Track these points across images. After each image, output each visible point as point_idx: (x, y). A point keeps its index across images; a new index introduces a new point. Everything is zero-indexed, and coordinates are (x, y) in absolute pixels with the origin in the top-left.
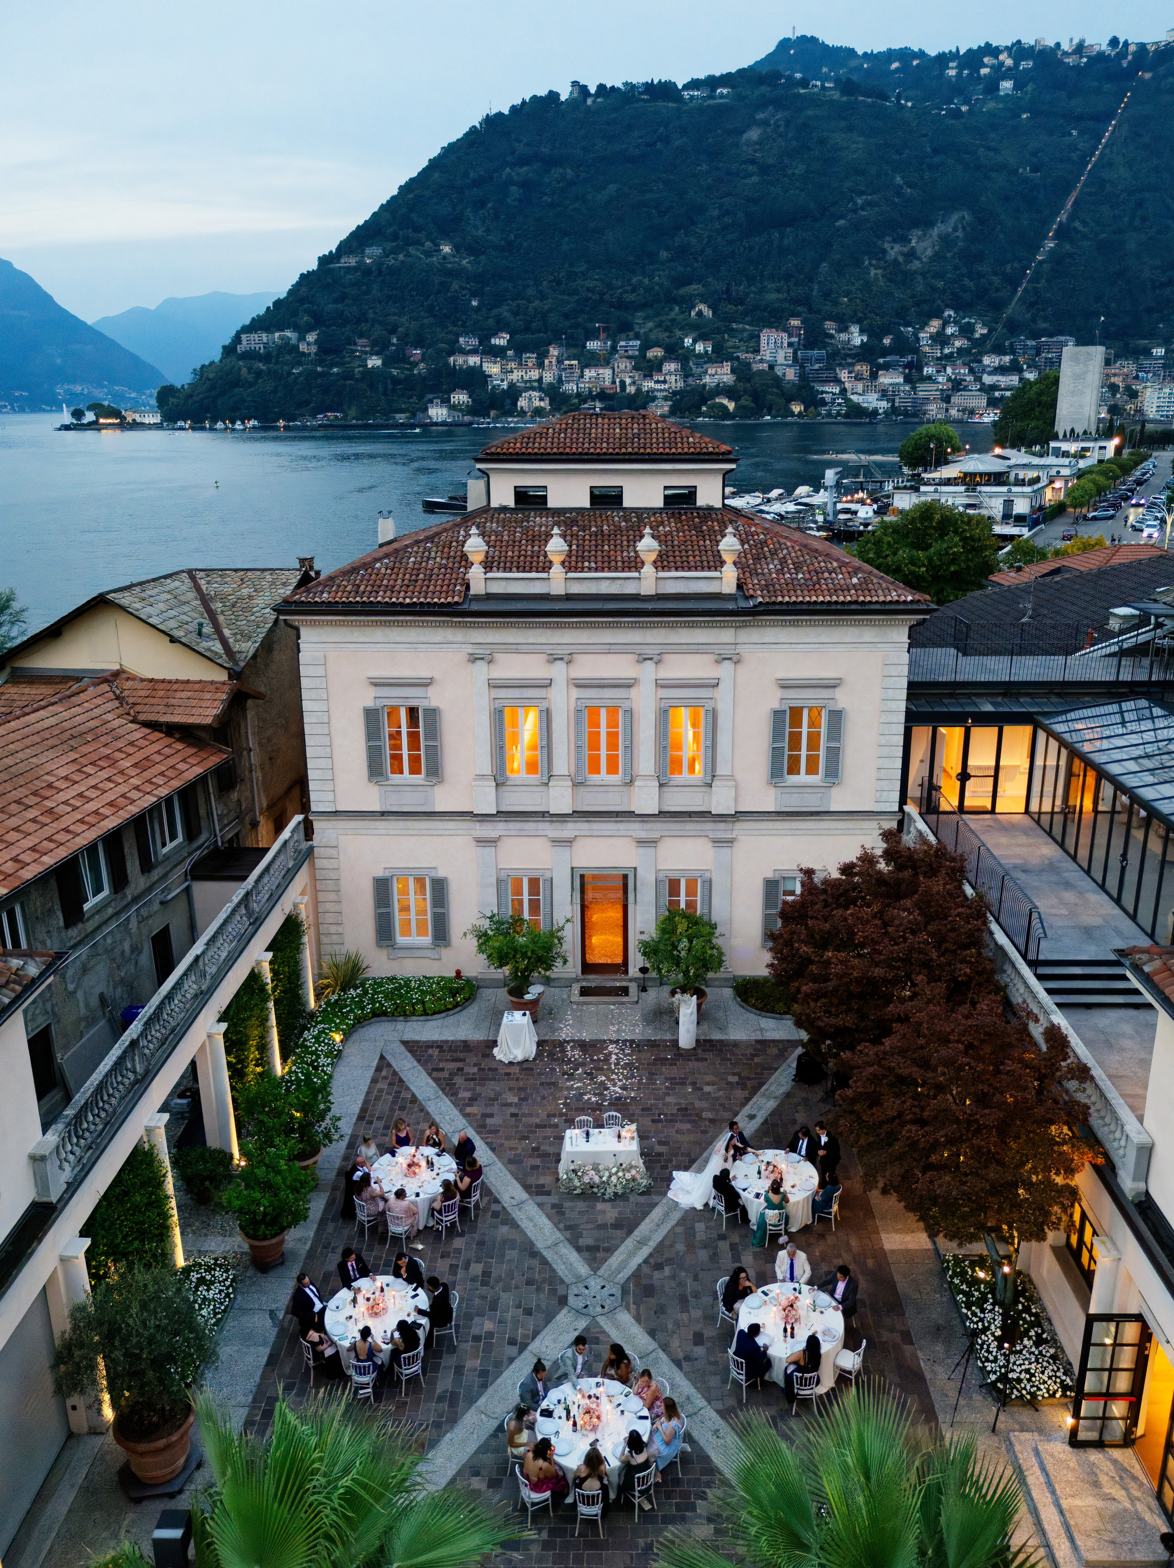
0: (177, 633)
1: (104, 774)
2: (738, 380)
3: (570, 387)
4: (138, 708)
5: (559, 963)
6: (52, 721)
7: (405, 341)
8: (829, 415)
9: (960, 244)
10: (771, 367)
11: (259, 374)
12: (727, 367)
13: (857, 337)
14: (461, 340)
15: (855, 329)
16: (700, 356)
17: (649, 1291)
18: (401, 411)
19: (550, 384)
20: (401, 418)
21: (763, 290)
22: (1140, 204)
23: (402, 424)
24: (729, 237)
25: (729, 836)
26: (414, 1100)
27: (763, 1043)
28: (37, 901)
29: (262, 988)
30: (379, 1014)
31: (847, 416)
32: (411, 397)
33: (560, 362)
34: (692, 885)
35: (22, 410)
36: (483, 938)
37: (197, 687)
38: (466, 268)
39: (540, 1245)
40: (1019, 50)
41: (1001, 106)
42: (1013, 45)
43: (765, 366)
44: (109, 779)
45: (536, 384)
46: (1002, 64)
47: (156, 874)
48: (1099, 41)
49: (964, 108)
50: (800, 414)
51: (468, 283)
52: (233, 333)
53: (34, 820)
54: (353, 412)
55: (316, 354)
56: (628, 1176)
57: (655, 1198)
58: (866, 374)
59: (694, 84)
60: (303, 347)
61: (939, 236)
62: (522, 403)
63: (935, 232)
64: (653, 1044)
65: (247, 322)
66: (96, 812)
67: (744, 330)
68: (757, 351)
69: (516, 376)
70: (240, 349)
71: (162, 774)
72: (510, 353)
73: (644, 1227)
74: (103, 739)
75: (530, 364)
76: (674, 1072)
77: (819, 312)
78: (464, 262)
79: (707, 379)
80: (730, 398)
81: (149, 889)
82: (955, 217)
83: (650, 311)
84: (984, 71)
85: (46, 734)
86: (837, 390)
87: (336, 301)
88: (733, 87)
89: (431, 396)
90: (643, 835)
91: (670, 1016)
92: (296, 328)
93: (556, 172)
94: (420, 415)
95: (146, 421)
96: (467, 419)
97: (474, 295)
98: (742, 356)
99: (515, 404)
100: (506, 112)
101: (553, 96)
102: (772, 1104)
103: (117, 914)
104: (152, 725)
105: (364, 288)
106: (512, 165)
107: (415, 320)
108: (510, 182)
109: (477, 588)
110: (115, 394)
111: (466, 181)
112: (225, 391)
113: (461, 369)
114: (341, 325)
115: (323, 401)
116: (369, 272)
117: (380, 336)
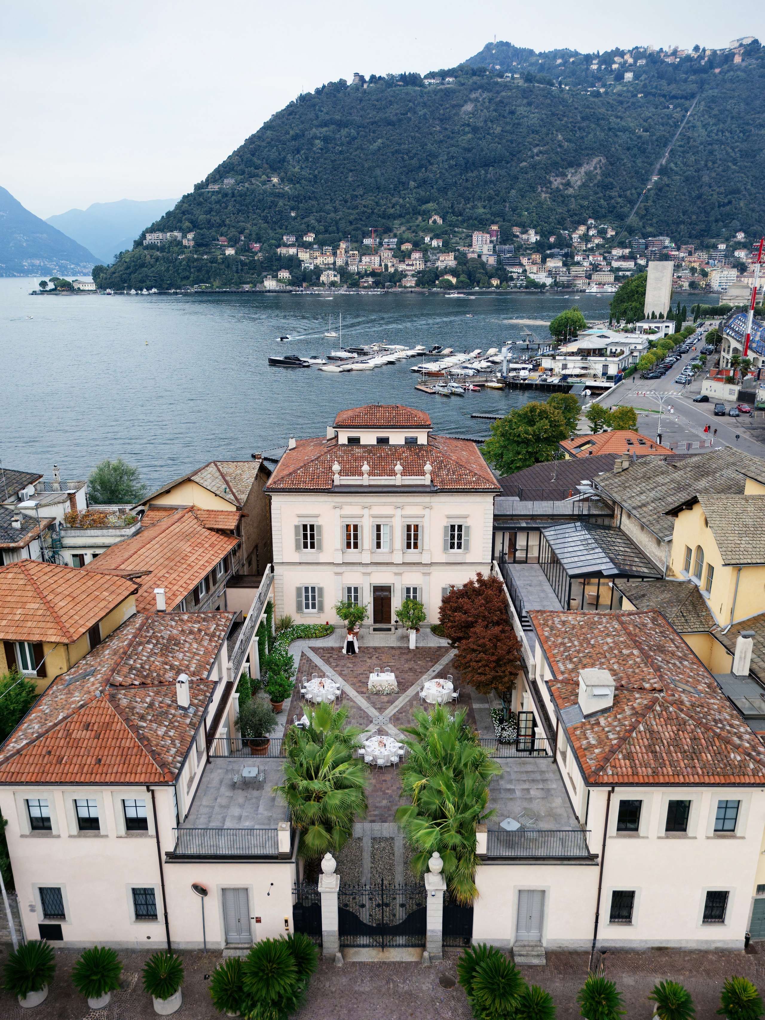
0: (218, 493)
2: (459, 264)
3: (353, 268)
4: (205, 522)
5: (366, 619)
7: (249, 238)
8: (515, 286)
9: (599, 177)
10: (479, 256)
11: (157, 259)
12: (451, 256)
13: (533, 237)
14: (285, 238)
15: (532, 232)
16: (434, 249)
17: (398, 719)
18: (247, 283)
19: (340, 266)
20: (247, 287)
21: (474, 207)
22: (711, 152)
23: (247, 291)
24: (453, 173)
25: (429, 572)
26: (316, 666)
27: (440, 648)
30: (300, 637)
31: (527, 287)
32: (253, 274)
33: (347, 252)
34: (415, 590)
36: (339, 610)
37: (226, 513)
38: (287, 192)
39: (363, 707)
40: (637, 53)
41: (625, 89)
42: (633, 49)
43: (475, 256)
44: (203, 552)
45: (332, 266)
46: (626, 62)
47: (217, 586)
48: (687, 48)
49: (602, 90)
50: (497, 287)
51: (289, 201)
52: (141, 233)
53: (186, 568)
54: (216, 283)
55: (194, 247)
56: (392, 688)
57: (401, 694)
58: (539, 261)
59: (432, 75)
60: (185, 242)
61: (585, 173)
62: (323, 278)
63: (583, 170)
64: (400, 648)
65: (150, 226)
66: (203, 565)
67: (463, 232)
68: (470, 245)
69: (319, 261)
70: (145, 242)
71: (219, 549)
72: (315, 246)
73: (397, 703)
74: (197, 536)
75: (328, 253)
76: (408, 657)
77: (509, 221)
78: (286, 188)
79: (439, 264)
80: (454, 276)
81: (215, 591)
82: (595, 160)
83: (403, 220)
84: (615, 66)
85: (178, 535)
86: (520, 270)
87: (206, 213)
88: (456, 77)
89: (265, 274)
90: (397, 571)
91: (406, 638)
92: (180, 229)
93: (344, 132)
94: (259, 285)
95: (86, 288)
96: (289, 288)
97: (293, 209)
98: (461, 249)
99: (318, 278)
100: (313, 93)
101: (342, 83)
102: (441, 667)
104: (211, 529)
105: (223, 205)
106: (317, 126)
107: (256, 225)
108: (315, 137)
109: (337, 483)
110: (60, 267)
111: (288, 136)
112: (136, 270)
113: (285, 257)
114: (209, 229)
115: (198, 276)
116: (226, 195)
117: (234, 236)
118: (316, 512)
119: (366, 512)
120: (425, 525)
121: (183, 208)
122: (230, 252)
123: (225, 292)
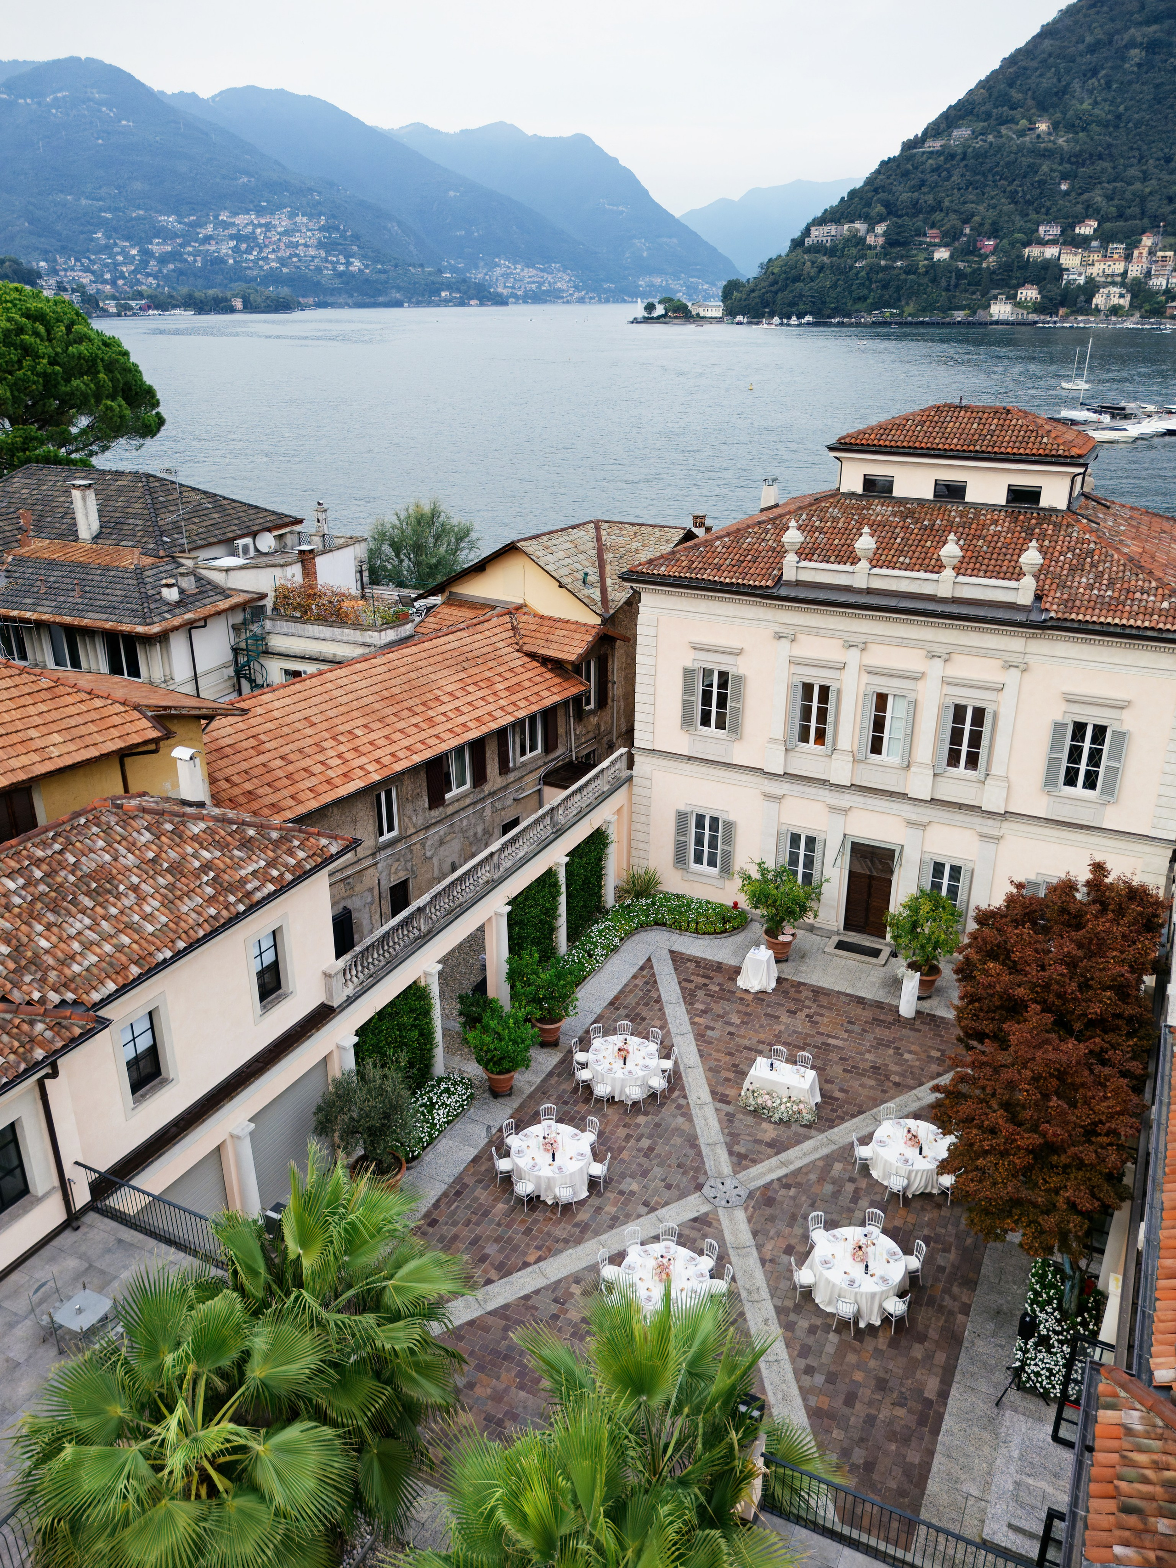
0: (564, 580)
1: (480, 694)
3: (1158, 283)
4: (526, 640)
5: (811, 914)
6: (456, 644)
7: (978, 231)
11: (821, 269)
14: (1042, 229)
17: (769, 1202)
18: (962, 308)
19: (1135, 279)
20: (959, 316)
23: (959, 322)
25: (995, 833)
26: (658, 1000)
28: (408, 785)
29: (556, 885)
30: (659, 924)
32: (974, 293)
33: (1151, 253)
34: (956, 871)
35: (607, 301)
37: (573, 627)
38: (1061, 147)
39: (702, 1141)
44: (482, 698)
45: (1118, 279)
47: (512, 777)
51: (1060, 164)
52: (804, 225)
53: (416, 725)
54: (909, 309)
55: (883, 247)
56: (795, 1108)
57: (813, 1132)
60: (870, 240)
62: (1098, 300)
64: (878, 1005)
65: (819, 214)
66: (464, 725)
69: (1096, 270)
70: (808, 242)
71: (526, 699)
72: (1095, 244)
73: (790, 1154)
74: (490, 664)
75: (1116, 256)
76: (886, 1034)
81: (506, 787)
85: (447, 656)
87: (913, 189)
89: (995, 292)
90: (914, 817)
91: (897, 986)
92: (867, 219)
94: (980, 312)
95: (709, 314)
96: (1033, 317)
97: (1064, 177)
99: (1089, 301)
103: (474, 804)
104: (532, 656)
105: (944, 174)
106: (1140, 24)
107: (994, 207)
108: (1132, 44)
109: (789, 575)
110: (688, 287)
111: (1081, 47)
112: (787, 286)
113: (1035, 261)
114: (915, 215)
115: (881, 296)
116: (952, 156)
117: (953, 227)
118: (734, 643)
119: (853, 657)
120: (1003, 712)
121: (878, 182)
122: (942, 254)
123: (922, 323)
